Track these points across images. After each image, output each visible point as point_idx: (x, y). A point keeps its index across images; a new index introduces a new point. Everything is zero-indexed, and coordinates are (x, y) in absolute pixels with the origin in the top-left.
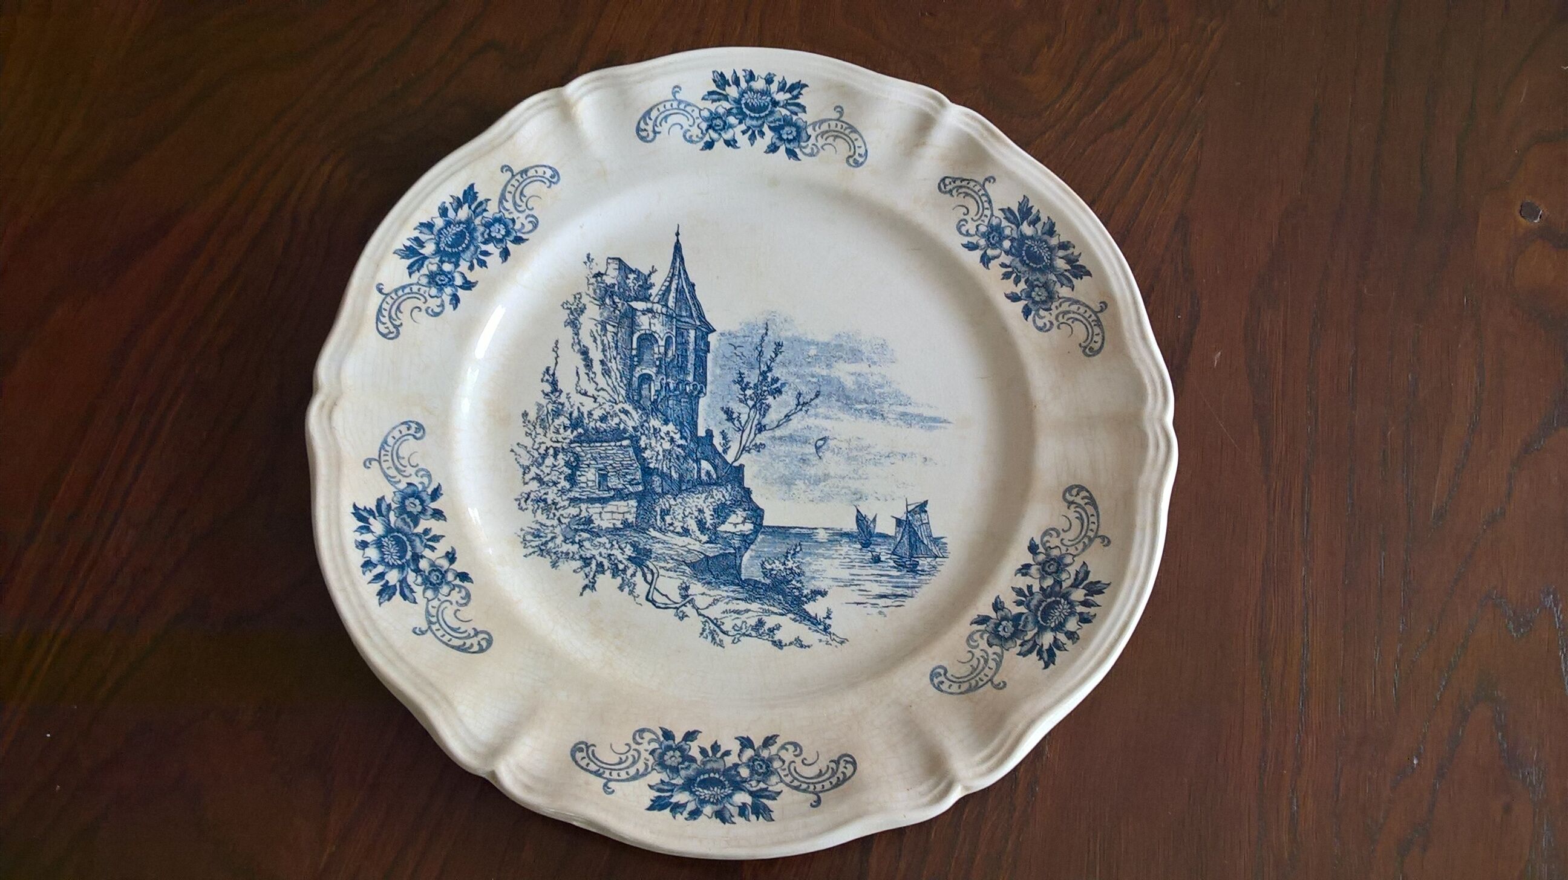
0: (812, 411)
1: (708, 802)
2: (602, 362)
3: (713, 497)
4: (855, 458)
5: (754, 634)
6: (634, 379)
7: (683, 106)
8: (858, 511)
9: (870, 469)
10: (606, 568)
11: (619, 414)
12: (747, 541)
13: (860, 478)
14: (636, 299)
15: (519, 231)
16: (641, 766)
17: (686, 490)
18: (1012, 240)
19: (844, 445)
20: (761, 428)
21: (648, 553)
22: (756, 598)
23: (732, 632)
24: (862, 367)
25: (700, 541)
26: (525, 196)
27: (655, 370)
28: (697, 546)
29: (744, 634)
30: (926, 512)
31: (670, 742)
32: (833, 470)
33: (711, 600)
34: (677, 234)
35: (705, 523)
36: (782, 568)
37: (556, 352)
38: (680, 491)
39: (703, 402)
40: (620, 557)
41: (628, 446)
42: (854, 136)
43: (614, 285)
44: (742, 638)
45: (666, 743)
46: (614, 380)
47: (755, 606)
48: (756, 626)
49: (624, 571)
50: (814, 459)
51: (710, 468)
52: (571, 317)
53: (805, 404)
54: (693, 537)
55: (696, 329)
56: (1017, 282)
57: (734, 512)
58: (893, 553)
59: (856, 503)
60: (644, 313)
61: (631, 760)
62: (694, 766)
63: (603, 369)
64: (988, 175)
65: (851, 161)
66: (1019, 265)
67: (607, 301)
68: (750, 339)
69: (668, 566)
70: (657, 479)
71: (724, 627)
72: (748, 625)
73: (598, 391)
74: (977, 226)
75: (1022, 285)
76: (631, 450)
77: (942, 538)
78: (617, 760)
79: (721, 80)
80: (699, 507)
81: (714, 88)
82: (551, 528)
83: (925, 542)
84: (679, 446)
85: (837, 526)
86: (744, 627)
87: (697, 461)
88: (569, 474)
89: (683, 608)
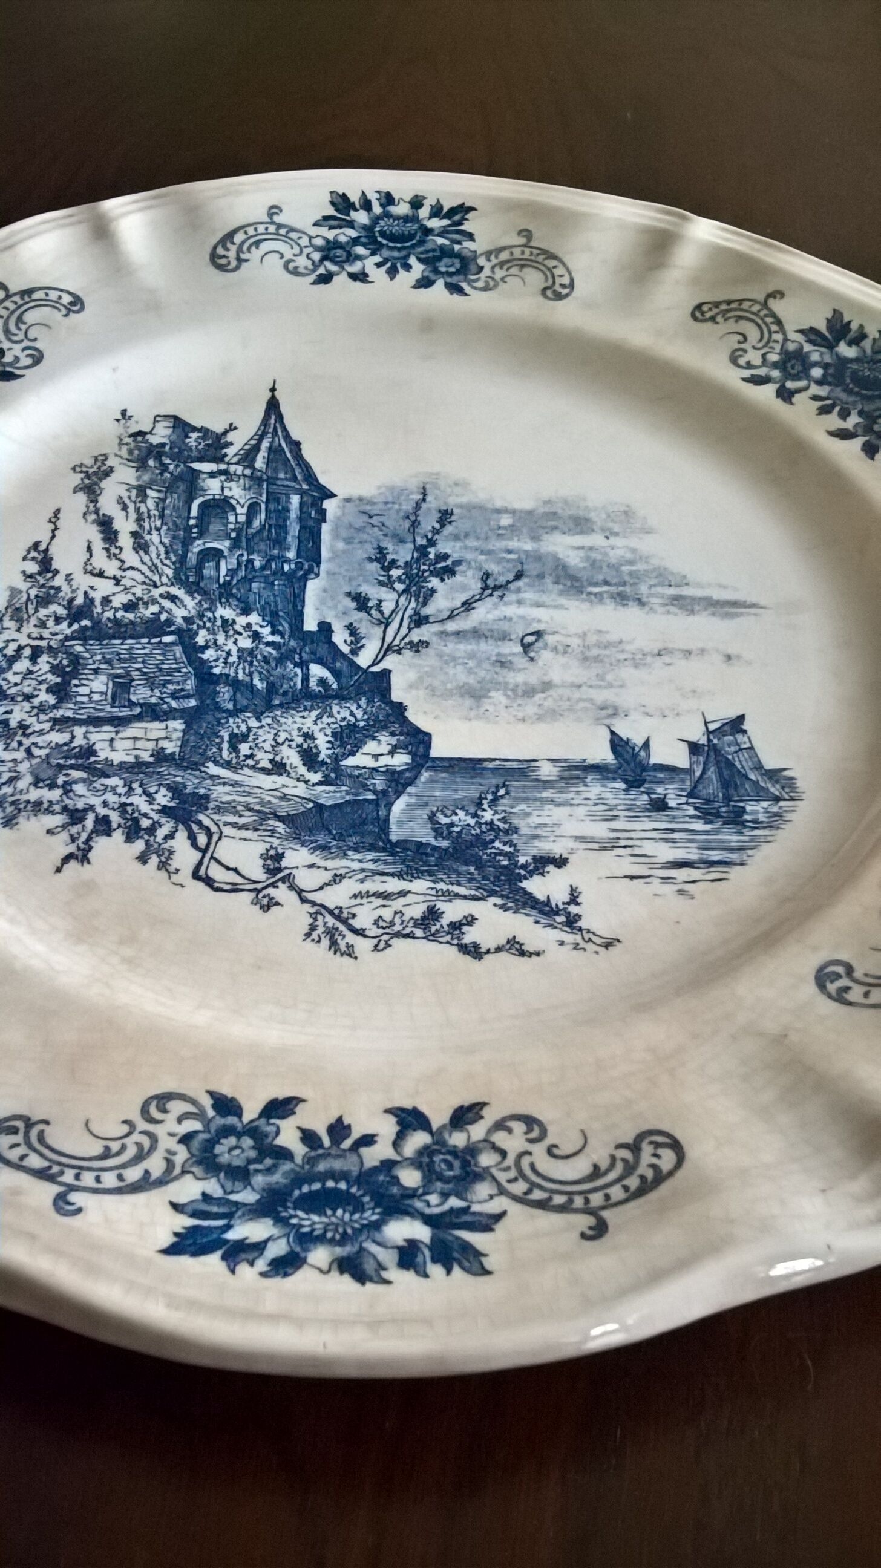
0: (511, 597)
1: (321, 1239)
2: (134, 534)
3: (331, 715)
4: (597, 659)
5: (419, 933)
6: (190, 555)
7: (285, 232)
8: (612, 733)
9: (627, 673)
10: (114, 825)
11: (160, 600)
12: (398, 781)
13: (610, 686)
14: (200, 460)
15: (10, 364)
16: (155, 1165)
17: (281, 705)
18: (825, 366)
19: (575, 642)
20: (419, 621)
21: (202, 801)
22: (422, 872)
23: (374, 931)
24: (596, 540)
25: (306, 782)
26: (25, 323)
27: (227, 543)
28: (301, 790)
29: (398, 935)
30: (744, 732)
31: (231, 1120)
32: (556, 676)
33: (327, 876)
34: (273, 390)
35: (318, 754)
36: (472, 822)
37: (54, 523)
38: (270, 707)
39: (313, 587)
40: (145, 808)
41: (173, 644)
42: (552, 263)
43: (163, 445)
44: (395, 942)
45: (220, 1121)
46: (154, 556)
47: (420, 885)
48: (423, 918)
49: (152, 830)
50: (521, 662)
51: (326, 674)
52: (87, 481)
53: (496, 588)
54: (293, 774)
55: (302, 493)
56: (844, 415)
57: (374, 738)
58: (691, 795)
59: (607, 722)
60: (212, 475)
61: (131, 1152)
62: (287, 1166)
63: (134, 543)
64: (771, 289)
65: (549, 293)
66: (843, 396)
67: (151, 463)
68: (396, 506)
69: (242, 821)
70: (225, 693)
71: (356, 923)
72: (406, 918)
73: (124, 570)
74: (764, 356)
75: (853, 420)
76: (178, 650)
77: (785, 769)
78: (97, 1149)
79: (342, 203)
80: (305, 730)
81: (331, 211)
82: (11, 765)
83: (752, 776)
84: (268, 644)
85: (576, 755)
86: (397, 920)
87: (303, 665)
88: (57, 684)
89: (271, 891)
